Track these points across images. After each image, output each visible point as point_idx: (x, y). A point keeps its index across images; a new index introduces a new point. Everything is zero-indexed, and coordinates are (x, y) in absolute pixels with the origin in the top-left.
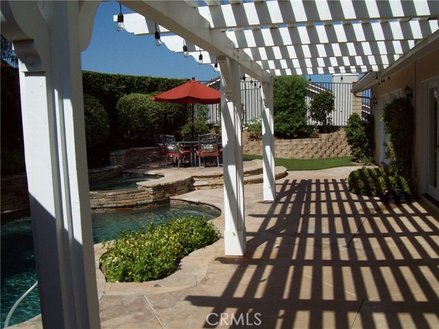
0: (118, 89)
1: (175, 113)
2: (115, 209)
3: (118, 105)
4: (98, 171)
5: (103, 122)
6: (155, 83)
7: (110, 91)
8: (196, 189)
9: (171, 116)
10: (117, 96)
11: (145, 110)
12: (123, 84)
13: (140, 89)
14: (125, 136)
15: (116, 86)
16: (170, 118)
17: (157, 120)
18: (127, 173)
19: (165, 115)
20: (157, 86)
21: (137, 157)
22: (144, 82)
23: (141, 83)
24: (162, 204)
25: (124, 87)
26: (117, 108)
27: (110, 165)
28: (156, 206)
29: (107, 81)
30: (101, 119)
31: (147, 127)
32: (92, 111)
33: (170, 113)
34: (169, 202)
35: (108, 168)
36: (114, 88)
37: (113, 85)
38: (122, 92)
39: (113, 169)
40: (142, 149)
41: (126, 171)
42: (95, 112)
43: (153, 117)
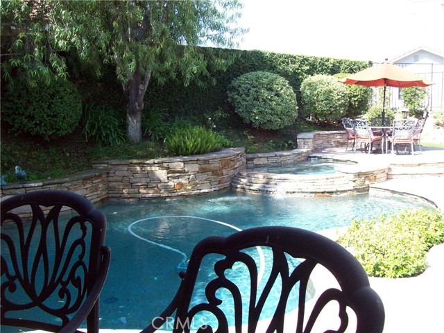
0: (302, 70)
1: (359, 97)
2: (314, 195)
3: (302, 86)
4: (288, 153)
5: (292, 103)
6: (338, 64)
7: (295, 72)
8: (394, 177)
9: (356, 99)
10: (301, 77)
11: (331, 92)
12: (307, 65)
13: (322, 70)
14: (307, 119)
15: (300, 67)
16: (355, 101)
17: (342, 104)
18: (315, 157)
19: (350, 98)
20: (339, 67)
21: (321, 141)
22: (326, 63)
23: (323, 64)
24: (362, 191)
25: (308, 68)
26: (301, 89)
27: (296, 148)
28: (355, 193)
29: (291, 61)
30: (290, 101)
31: (332, 109)
32: (282, 91)
33: (355, 96)
34: (368, 190)
35: (296, 151)
36: (298, 69)
37: (296, 66)
38: (306, 73)
39: (302, 153)
40: (327, 132)
41: (314, 155)
42: (285, 93)
43: (339, 100)
